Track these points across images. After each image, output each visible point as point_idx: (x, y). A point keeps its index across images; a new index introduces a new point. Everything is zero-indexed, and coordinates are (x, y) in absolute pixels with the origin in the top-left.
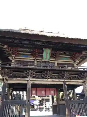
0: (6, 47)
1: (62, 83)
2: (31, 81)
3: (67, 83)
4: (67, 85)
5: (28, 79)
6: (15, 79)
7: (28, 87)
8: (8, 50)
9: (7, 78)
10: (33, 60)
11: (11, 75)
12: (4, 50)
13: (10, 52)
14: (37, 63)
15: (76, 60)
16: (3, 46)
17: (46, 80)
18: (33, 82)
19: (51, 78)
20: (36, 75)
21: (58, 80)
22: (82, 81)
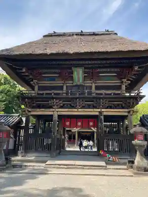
0: (24, 70)
1: (97, 114)
2: (57, 112)
3: (105, 114)
4: (104, 115)
5: (54, 110)
6: (38, 110)
7: (54, 119)
8: (27, 74)
9: (30, 110)
10: (62, 85)
11: (35, 105)
12: (23, 74)
13: (31, 77)
14: (67, 88)
15: (123, 80)
16: (21, 69)
17: (76, 110)
18: (59, 113)
19: (83, 107)
20: (64, 105)
21: (92, 110)
22: (126, 110)
